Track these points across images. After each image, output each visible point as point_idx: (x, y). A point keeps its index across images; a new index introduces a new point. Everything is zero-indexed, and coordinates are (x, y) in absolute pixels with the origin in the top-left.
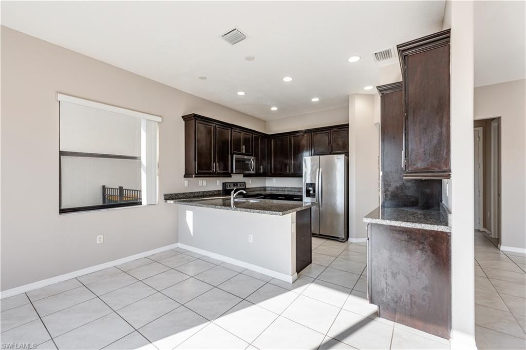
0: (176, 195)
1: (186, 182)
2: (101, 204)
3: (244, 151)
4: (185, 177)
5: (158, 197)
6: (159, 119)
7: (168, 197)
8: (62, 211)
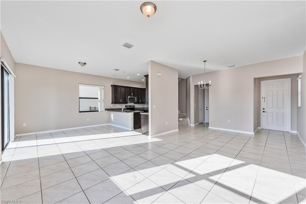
0: (109, 109)
1: (112, 105)
2: (89, 110)
3: (132, 95)
4: (112, 104)
5: (103, 110)
6: (104, 87)
7: (106, 110)
8: (80, 112)
